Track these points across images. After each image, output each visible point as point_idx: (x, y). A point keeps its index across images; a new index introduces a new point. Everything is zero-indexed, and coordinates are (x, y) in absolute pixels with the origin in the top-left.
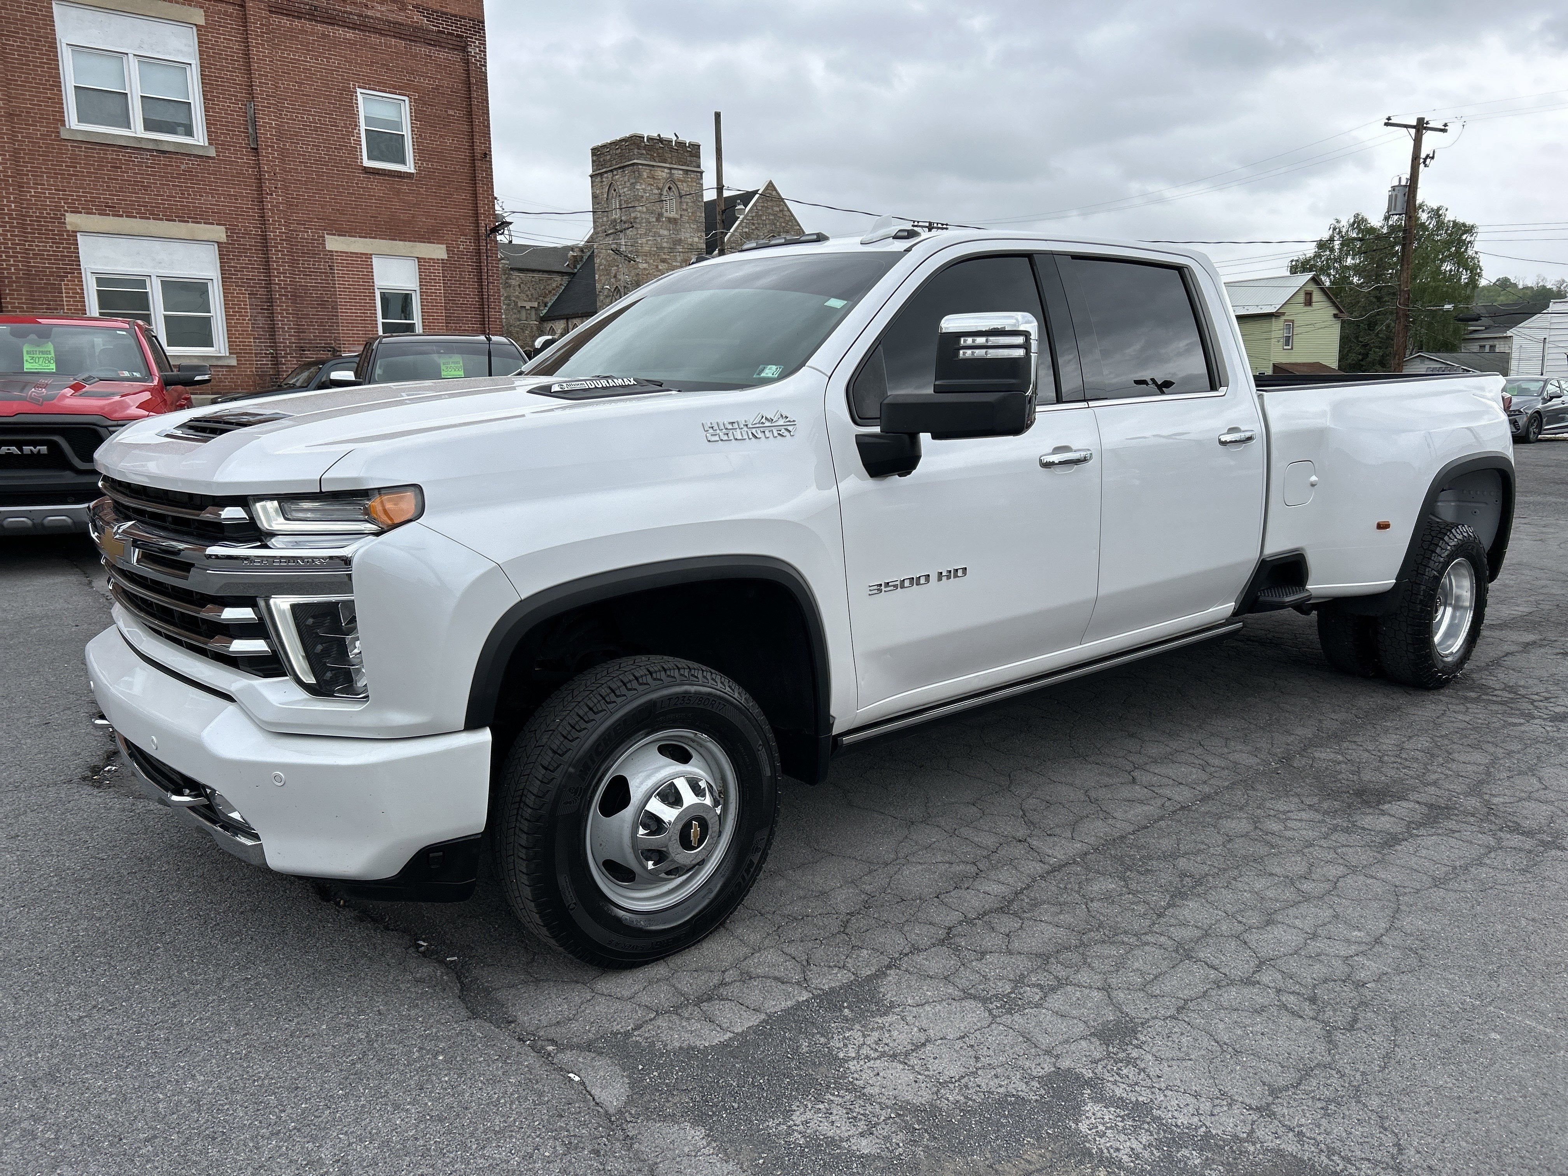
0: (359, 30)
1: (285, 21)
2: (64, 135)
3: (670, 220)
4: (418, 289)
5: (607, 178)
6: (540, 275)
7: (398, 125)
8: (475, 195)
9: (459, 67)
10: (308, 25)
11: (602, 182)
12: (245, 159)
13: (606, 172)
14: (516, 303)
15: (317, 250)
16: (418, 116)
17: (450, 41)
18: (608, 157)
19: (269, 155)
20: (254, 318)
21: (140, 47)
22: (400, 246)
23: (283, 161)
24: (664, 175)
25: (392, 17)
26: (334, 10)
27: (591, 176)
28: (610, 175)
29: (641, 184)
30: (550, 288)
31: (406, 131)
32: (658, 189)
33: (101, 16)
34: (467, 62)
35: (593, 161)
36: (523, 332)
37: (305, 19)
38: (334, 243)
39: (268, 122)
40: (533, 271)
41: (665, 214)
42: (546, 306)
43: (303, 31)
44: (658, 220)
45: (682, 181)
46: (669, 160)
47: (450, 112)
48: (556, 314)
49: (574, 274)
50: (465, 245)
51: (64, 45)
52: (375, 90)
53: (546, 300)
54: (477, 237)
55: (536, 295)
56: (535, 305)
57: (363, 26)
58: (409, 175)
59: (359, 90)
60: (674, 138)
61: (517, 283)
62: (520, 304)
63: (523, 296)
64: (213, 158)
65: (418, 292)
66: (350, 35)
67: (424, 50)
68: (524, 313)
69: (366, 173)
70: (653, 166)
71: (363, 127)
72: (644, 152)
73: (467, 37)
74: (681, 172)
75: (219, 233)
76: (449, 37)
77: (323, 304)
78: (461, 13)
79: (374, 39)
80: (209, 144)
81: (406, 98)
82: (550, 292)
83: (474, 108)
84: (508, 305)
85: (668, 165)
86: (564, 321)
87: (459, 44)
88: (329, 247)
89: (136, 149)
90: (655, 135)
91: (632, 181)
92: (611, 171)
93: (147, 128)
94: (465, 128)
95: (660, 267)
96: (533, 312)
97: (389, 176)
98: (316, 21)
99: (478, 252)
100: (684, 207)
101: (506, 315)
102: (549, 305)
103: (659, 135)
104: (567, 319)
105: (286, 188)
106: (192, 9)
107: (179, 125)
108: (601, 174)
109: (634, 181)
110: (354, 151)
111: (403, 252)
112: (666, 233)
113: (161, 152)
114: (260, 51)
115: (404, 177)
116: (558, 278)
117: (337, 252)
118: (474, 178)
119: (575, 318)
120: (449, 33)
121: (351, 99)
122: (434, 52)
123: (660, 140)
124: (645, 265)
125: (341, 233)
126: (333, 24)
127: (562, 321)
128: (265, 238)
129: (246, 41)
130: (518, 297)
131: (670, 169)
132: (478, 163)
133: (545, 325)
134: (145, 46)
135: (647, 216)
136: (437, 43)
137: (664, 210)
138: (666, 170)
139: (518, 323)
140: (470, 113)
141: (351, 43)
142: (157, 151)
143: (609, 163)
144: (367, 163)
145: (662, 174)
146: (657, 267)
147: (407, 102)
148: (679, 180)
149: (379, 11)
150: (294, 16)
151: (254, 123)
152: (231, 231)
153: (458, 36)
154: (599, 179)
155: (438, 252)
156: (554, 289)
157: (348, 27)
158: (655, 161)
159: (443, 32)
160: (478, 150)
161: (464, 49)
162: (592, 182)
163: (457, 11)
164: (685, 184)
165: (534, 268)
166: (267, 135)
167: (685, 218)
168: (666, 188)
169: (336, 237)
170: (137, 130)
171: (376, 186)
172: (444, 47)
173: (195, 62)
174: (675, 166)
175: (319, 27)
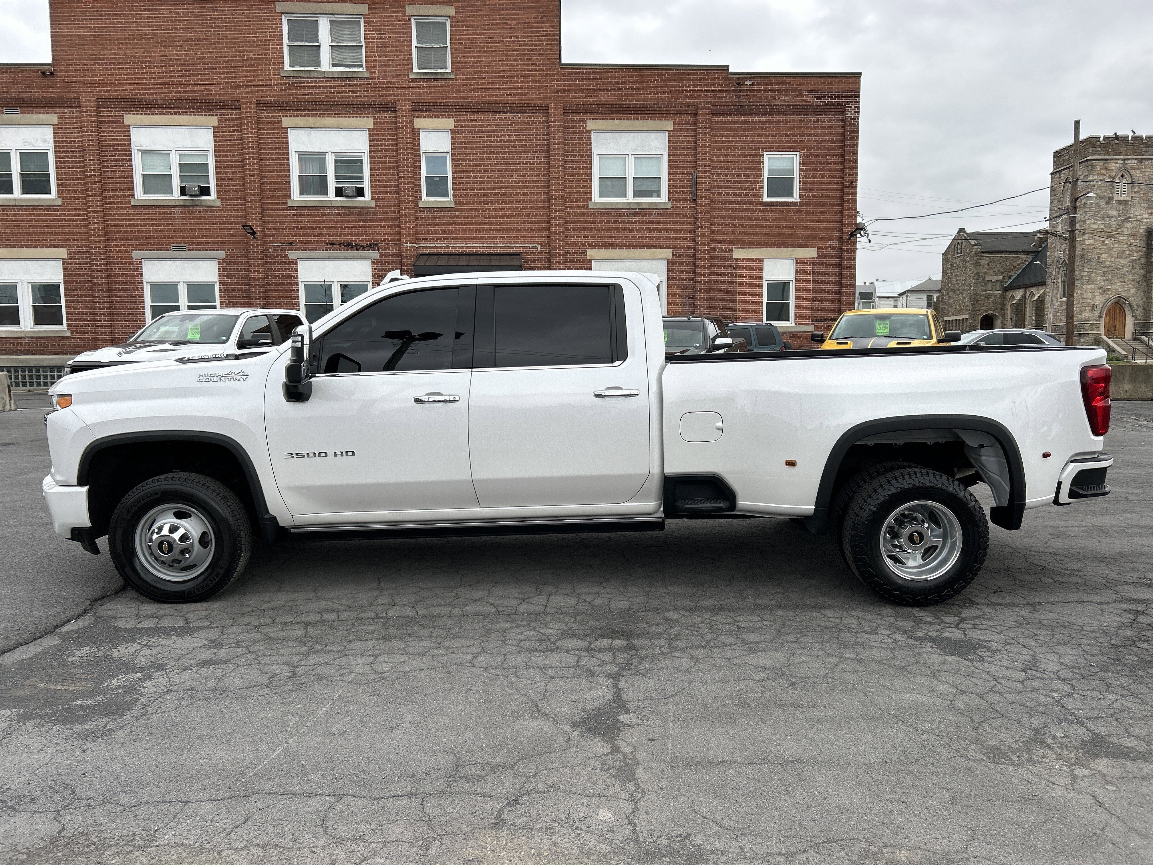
0: (769, 114)
1: (722, 118)
2: (591, 206)
3: (1120, 202)
4: (794, 279)
5: (1065, 174)
6: (1007, 255)
7: (791, 171)
8: (842, 211)
9: (838, 126)
10: (736, 118)
11: (1060, 177)
12: (688, 207)
13: (1064, 169)
14: (984, 278)
15: (728, 260)
16: (805, 164)
17: (832, 110)
18: (1067, 157)
19: (703, 203)
20: (684, 304)
21: (636, 149)
22: (784, 252)
23: (711, 205)
24: (1118, 165)
25: (791, 102)
26: (753, 105)
27: (1051, 174)
28: (1067, 171)
29: (1094, 175)
30: (1015, 264)
31: (796, 175)
32: (1110, 177)
33: (617, 135)
34: (844, 121)
35: (1054, 162)
36: (988, 299)
37: (735, 114)
38: (739, 254)
39: (704, 182)
40: (1001, 252)
41: (1116, 198)
42: (1010, 278)
43: (732, 122)
44: (1108, 203)
45: (1135, 169)
46: (1124, 153)
47: (829, 157)
48: (1017, 284)
49: (1039, 252)
50: (831, 247)
51: (595, 155)
52: (776, 151)
53: (1010, 274)
54: (841, 240)
55: (1002, 271)
56: (1001, 278)
57: (772, 111)
58: (795, 204)
59: (765, 153)
60: (1131, 134)
61: (987, 262)
62: (987, 279)
63: (991, 272)
64: (670, 209)
65: (794, 282)
66: (763, 119)
67: (814, 119)
68: (990, 285)
69: (765, 205)
70: (1107, 160)
71: (766, 176)
72: (1099, 149)
73: (845, 105)
74: (1135, 161)
75: (668, 253)
76: (832, 107)
77: (727, 292)
78: (843, 90)
79: (779, 118)
80: (669, 200)
81: (798, 153)
82: (1016, 267)
83: (847, 152)
84: (977, 279)
85: (1122, 157)
86: (1023, 290)
87: (839, 110)
88: (735, 256)
89: (628, 209)
90: (1111, 134)
91: (1085, 174)
92: (1068, 168)
93: (635, 196)
94: (840, 166)
95: (1106, 242)
96: (998, 284)
97: (780, 206)
98: (741, 114)
99: (841, 251)
100: (1136, 190)
101: (974, 287)
102: (1013, 278)
103: (1116, 134)
104: (1026, 288)
105: (711, 222)
106: (667, 122)
107: (654, 191)
108: (1060, 171)
109: (1087, 174)
110: (758, 193)
111: (786, 255)
112: (1115, 213)
113: (641, 209)
114: (704, 140)
115: (791, 206)
116: (1023, 256)
117: (740, 259)
118: (842, 201)
119: (1032, 286)
120: (832, 105)
121: (760, 160)
122: (821, 119)
123: (1116, 137)
124: (1091, 241)
125: (744, 246)
126: (752, 114)
127: (1021, 290)
128: (695, 254)
129: (696, 135)
130: (986, 273)
131: (1124, 160)
132: (846, 190)
133: (1008, 293)
134: (638, 148)
135: (1098, 201)
136: (823, 113)
137: (1115, 195)
138: (1120, 162)
139: (984, 293)
140: (843, 156)
141: (763, 124)
142: (639, 209)
143: (1067, 162)
144: (766, 199)
145: (1115, 165)
146: (1103, 241)
147: (798, 156)
148: (1133, 168)
149: (783, 100)
150: (727, 114)
151: (696, 185)
152: (675, 252)
153: (839, 105)
154: (1058, 175)
155: (811, 253)
156: (1018, 265)
157: (762, 114)
158: (1109, 155)
159: (828, 105)
160: (847, 180)
161: (843, 113)
162: (1052, 179)
163: (840, 88)
164: (1138, 171)
165: (1002, 250)
166: (702, 190)
167: (1136, 199)
168: (1119, 176)
169: (741, 249)
170: (630, 198)
171: (771, 214)
172: (829, 115)
173: (665, 152)
174: (1130, 157)
175: (743, 118)
